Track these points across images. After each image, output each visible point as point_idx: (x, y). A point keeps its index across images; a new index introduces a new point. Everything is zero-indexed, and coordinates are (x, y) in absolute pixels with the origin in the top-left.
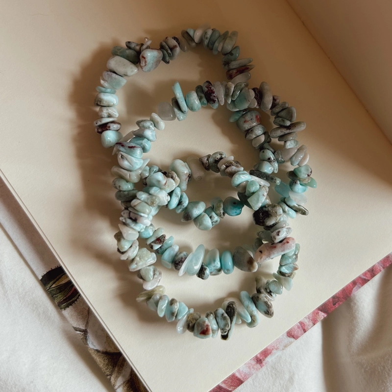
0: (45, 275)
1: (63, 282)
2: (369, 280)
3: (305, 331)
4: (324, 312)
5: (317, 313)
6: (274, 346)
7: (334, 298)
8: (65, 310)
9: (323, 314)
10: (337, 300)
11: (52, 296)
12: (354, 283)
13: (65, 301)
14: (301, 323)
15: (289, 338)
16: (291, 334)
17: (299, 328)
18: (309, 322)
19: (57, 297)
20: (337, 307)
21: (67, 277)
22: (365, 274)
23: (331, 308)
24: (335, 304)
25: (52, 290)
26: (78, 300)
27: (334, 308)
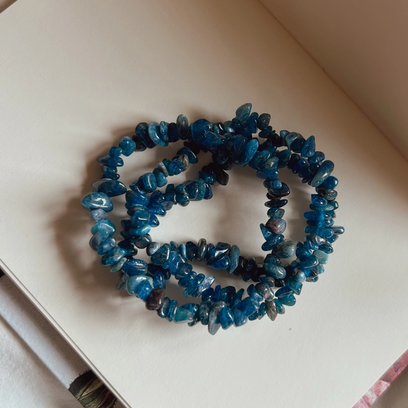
0: (73, 383)
1: (96, 388)
3: (369, 405)
4: (387, 381)
5: (380, 384)
9: (386, 383)
10: (398, 365)
11: (84, 406)
14: (365, 397)
17: (362, 402)
18: (372, 394)
19: (90, 406)
20: (399, 373)
21: (99, 381)
23: (394, 375)
24: (397, 371)
25: (83, 399)
26: (114, 406)
27: (396, 376)
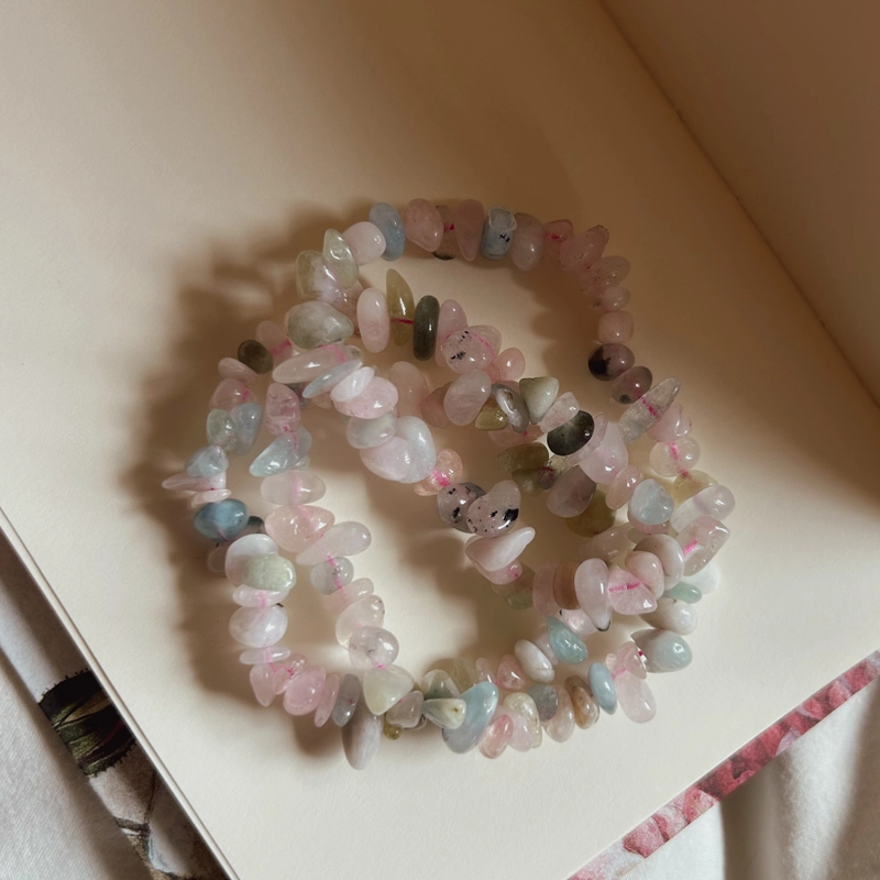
0: (49, 692)
1: (94, 710)
2: (818, 721)
3: (666, 838)
4: (712, 794)
5: (697, 796)
6: (592, 873)
7: (735, 759)
8: (96, 776)
9: (709, 797)
10: (743, 765)
11: (66, 744)
12: (784, 726)
13: (96, 755)
14: (658, 819)
15: (628, 854)
16: (632, 845)
17: (652, 829)
18: (676, 816)
19: (79, 744)
20: (742, 782)
21: (105, 696)
22: (809, 705)
23: (728, 784)
24: (739, 776)
25: (66, 729)
26: (128, 753)
27: (735, 786)
